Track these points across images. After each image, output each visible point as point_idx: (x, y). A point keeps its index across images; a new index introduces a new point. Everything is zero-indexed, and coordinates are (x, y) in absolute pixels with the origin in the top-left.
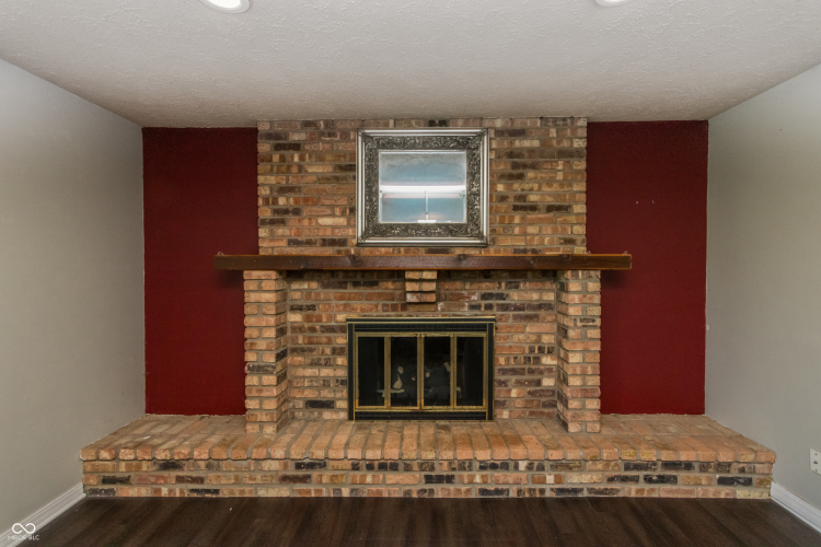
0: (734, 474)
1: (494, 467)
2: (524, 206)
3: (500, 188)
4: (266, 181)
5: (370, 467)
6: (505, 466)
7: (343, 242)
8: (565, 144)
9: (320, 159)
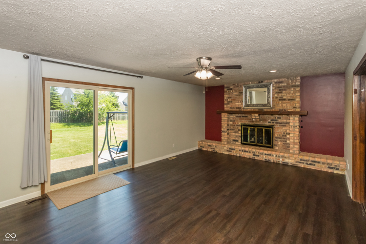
0: (333, 166)
1: (268, 155)
2: (282, 99)
3: (276, 95)
4: (226, 96)
5: (243, 151)
6: (270, 155)
7: (240, 108)
8: (294, 84)
9: (236, 91)
